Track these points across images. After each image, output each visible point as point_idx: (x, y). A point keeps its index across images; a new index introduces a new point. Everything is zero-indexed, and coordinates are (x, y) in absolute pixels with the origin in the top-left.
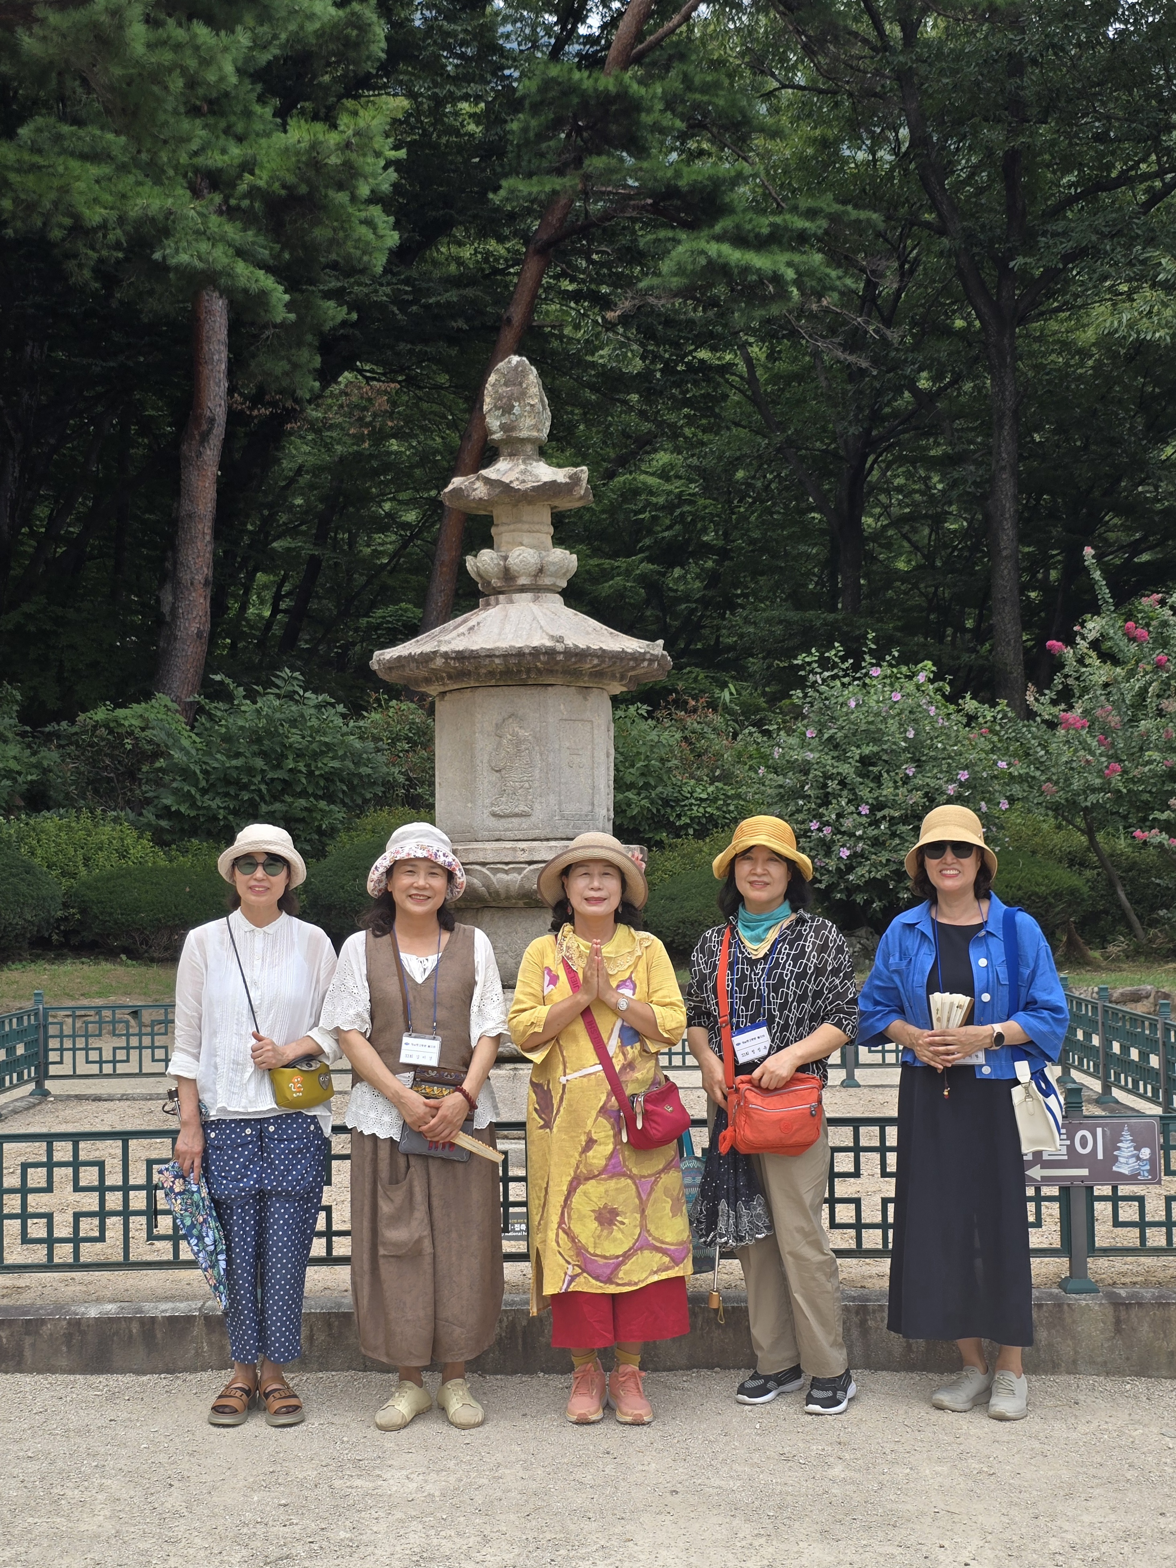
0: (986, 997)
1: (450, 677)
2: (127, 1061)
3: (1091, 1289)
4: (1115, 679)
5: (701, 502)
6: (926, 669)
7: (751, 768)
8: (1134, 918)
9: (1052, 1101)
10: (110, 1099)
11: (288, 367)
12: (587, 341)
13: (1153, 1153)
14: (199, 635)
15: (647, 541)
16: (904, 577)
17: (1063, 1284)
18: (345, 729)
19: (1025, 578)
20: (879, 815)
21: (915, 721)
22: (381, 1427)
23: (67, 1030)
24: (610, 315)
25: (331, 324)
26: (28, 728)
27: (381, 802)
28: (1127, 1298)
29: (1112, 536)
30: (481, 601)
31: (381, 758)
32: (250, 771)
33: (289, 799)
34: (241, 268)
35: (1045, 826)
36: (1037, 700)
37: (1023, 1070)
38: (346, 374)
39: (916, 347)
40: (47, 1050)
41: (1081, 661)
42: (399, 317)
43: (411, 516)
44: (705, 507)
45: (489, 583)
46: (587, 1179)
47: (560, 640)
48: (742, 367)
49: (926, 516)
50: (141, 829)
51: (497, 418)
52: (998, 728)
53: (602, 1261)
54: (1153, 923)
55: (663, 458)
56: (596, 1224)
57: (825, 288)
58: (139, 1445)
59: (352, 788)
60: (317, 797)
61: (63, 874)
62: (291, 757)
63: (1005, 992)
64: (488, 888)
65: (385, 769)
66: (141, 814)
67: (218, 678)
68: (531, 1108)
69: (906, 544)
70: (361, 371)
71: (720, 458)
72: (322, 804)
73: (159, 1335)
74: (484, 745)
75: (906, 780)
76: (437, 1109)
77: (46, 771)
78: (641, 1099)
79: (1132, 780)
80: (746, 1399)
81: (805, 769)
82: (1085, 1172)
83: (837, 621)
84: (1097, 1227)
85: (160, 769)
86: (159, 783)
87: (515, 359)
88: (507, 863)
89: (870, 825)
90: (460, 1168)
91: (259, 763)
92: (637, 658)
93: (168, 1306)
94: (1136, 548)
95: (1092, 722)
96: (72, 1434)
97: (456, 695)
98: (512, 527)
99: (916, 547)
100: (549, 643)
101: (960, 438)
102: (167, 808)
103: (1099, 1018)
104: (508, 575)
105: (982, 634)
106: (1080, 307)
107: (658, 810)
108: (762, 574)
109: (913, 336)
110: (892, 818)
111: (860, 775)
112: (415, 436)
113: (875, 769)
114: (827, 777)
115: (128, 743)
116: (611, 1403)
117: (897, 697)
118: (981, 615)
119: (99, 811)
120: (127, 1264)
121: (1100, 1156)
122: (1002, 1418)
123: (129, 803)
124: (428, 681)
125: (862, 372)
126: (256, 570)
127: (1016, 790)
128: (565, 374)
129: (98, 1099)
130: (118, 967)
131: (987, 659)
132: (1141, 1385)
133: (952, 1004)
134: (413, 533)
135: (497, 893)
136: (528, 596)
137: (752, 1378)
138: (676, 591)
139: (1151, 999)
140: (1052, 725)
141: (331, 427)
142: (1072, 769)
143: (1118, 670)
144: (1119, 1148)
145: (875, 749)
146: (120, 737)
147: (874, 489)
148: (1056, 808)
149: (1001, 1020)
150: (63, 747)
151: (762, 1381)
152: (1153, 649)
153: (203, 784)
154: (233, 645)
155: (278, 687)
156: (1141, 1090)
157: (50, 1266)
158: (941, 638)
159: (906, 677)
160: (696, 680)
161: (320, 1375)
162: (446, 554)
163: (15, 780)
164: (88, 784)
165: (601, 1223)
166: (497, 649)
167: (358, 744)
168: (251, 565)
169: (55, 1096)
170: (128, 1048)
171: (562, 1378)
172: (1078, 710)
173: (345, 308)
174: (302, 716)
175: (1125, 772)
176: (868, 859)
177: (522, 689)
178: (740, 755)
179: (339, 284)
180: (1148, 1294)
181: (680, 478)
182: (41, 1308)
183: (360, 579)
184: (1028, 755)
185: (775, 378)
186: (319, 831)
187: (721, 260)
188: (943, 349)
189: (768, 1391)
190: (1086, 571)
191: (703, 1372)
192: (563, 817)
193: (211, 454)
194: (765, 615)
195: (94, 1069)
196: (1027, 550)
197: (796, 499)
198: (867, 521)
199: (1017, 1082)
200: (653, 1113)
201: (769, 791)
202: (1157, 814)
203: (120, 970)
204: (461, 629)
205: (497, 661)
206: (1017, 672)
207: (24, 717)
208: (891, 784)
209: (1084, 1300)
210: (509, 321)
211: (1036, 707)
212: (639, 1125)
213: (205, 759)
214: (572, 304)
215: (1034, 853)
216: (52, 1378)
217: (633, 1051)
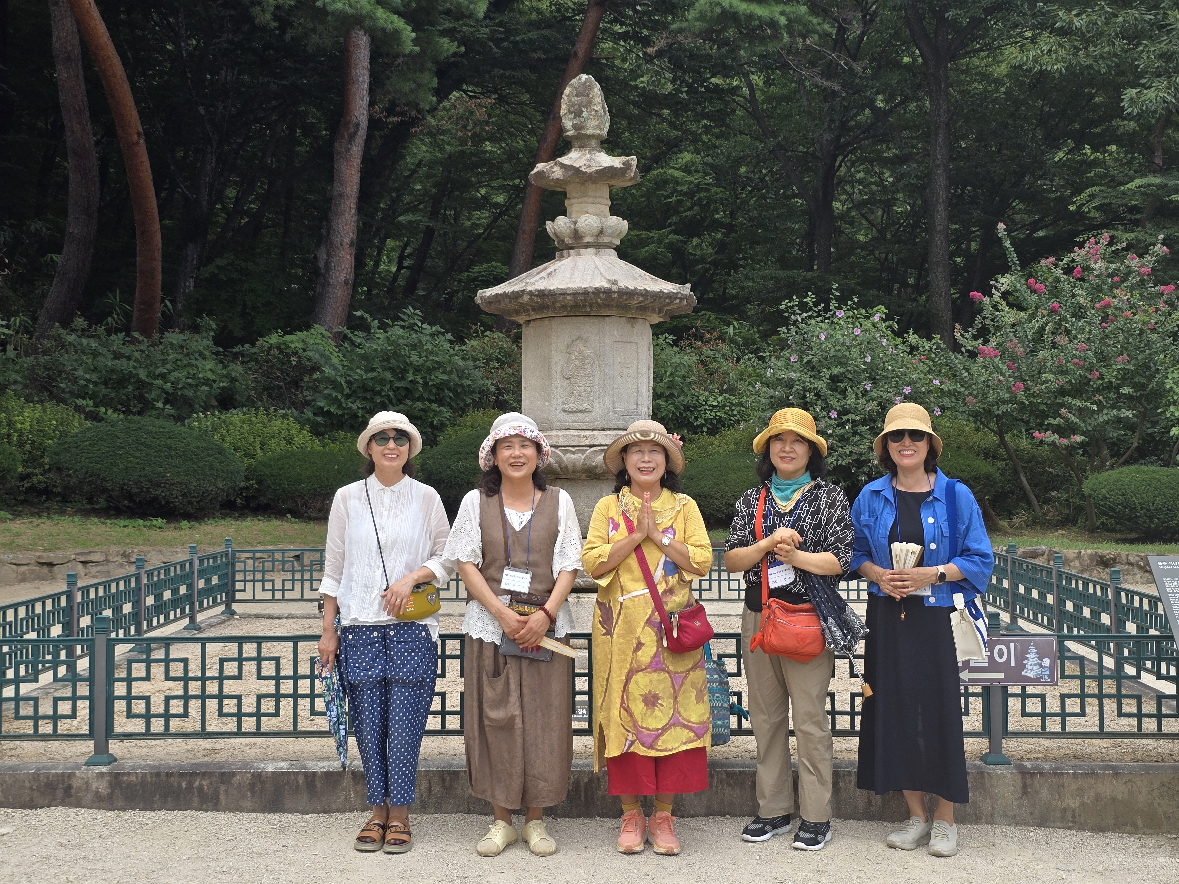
0: (933, 546)
1: (534, 309)
2: (293, 590)
3: (1005, 762)
4: (1020, 321)
5: (714, 190)
6: (879, 313)
7: (750, 384)
8: (1033, 497)
9: (980, 623)
10: (280, 617)
11: (413, 86)
12: (632, 70)
13: (1052, 663)
14: (346, 282)
15: (674, 219)
16: (863, 246)
17: (984, 758)
18: (452, 352)
19: (953, 247)
20: (845, 418)
21: (872, 350)
22: (481, 854)
23: (250, 567)
24: (650, 50)
25: (445, 55)
26: (221, 349)
27: (478, 405)
28: (1032, 768)
29: (1017, 217)
30: (557, 254)
31: (478, 373)
32: (382, 382)
33: (409, 403)
34: (381, 13)
35: (967, 429)
36: (962, 336)
37: (959, 600)
38: (454, 93)
39: (875, 76)
40: (234, 581)
41: (995, 307)
42: (495, 50)
43: (500, 199)
44: (717, 194)
45: (563, 241)
46: (638, 671)
47: (615, 282)
48: (745, 90)
49: (880, 201)
50: (302, 423)
51: (571, 120)
52: (933, 356)
53: (646, 732)
54: (1047, 501)
55: (687, 157)
56: (643, 705)
57: (808, 31)
58: (304, 864)
59: (457, 395)
60: (431, 401)
61: (245, 455)
62: (411, 372)
63: (946, 543)
64: (560, 465)
65: (481, 382)
66: (303, 413)
67: (358, 314)
68: (597, 620)
69: (864, 222)
70: (465, 92)
71: (728, 157)
72: (434, 406)
73: (318, 785)
74: (558, 360)
75: (865, 393)
76: (526, 623)
77: (233, 380)
78: (677, 616)
79: (1033, 395)
80: (749, 837)
81: (790, 384)
82: (1001, 675)
83: (813, 277)
84: (1010, 718)
85: (316, 380)
86: (315, 390)
87: (584, 77)
88: (574, 447)
89: (838, 426)
90: (543, 666)
91: (388, 376)
92: (671, 297)
93: (326, 764)
94: (1035, 226)
95: (1003, 351)
96: (255, 856)
97: (538, 323)
98: (580, 200)
99: (872, 225)
100: (606, 285)
101: (906, 144)
102: (322, 408)
103: (1009, 567)
104: (577, 235)
105: (921, 288)
106: (996, 48)
107: (681, 414)
108: (758, 243)
109: (872, 69)
110: (854, 421)
111: (832, 390)
112: (505, 140)
113: (842, 385)
114: (806, 390)
115: (294, 360)
116: (650, 839)
117: (857, 332)
118: (920, 275)
119: (272, 409)
120: (295, 733)
121: (1013, 664)
122: (938, 855)
123: (293, 404)
124: (517, 312)
125: (834, 93)
126: (386, 237)
127: (946, 401)
128: (615, 94)
129: (271, 617)
130: (284, 523)
131: (925, 306)
132: (1041, 833)
133: (908, 551)
134: (503, 210)
135: (567, 468)
136: (592, 250)
137: (754, 822)
138: (694, 255)
139: (1046, 556)
140: (973, 355)
141: (443, 133)
142: (988, 386)
143: (1022, 314)
144: (1027, 659)
145: (842, 370)
146: (288, 356)
147: (842, 181)
148: (976, 415)
149: (943, 563)
150: (246, 363)
151: (761, 825)
152: (1049, 299)
153: (347, 391)
154: (369, 291)
155: (404, 321)
156: (1040, 621)
157: (239, 734)
158: (890, 292)
159: (865, 317)
160: (708, 320)
161: (436, 816)
162: (527, 225)
163: (211, 387)
164: (264, 390)
165: (647, 704)
166: (569, 289)
167: (461, 363)
168: (383, 233)
169: (240, 615)
170: (293, 580)
171: (613, 821)
172: (993, 343)
173: (456, 43)
174: (420, 341)
175: (1027, 389)
176: (836, 451)
177: (586, 319)
178: (742, 374)
179: (452, 25)
180: (1047, 766)
181: (699, 172)
182: (232, 764)
183: (463, 244)
184: (955, 376)
185: (769, 99)
186: (432, 425)
187: (733, 10)
188: (894, 79)
189: (766, 833)
190: (1000, 240)
191: (717, 818)
192: (615, 413)
193: (357, 150)
194: (760, 273)
195: (268, 595)
196: (954, 227)
197: (783, 187)
198: (836, 205)
199: (955, 609)
200: (685, 626)
201: (763, 401)
202: (1050, 420)
203: (286, 526)
204: (543, 274)
205: (569, 298)
206: (947, 315)
207: (217, 341)
208: (854, 396)
209: (1000, 770)
210: (575, 54)
211: (961, 341)
212: (675, 635)
213: (349, 373)
214: (622, 43)
215: (959, 448)
216: (240, 815)
217: (673, 580)
